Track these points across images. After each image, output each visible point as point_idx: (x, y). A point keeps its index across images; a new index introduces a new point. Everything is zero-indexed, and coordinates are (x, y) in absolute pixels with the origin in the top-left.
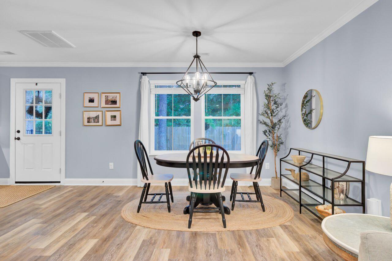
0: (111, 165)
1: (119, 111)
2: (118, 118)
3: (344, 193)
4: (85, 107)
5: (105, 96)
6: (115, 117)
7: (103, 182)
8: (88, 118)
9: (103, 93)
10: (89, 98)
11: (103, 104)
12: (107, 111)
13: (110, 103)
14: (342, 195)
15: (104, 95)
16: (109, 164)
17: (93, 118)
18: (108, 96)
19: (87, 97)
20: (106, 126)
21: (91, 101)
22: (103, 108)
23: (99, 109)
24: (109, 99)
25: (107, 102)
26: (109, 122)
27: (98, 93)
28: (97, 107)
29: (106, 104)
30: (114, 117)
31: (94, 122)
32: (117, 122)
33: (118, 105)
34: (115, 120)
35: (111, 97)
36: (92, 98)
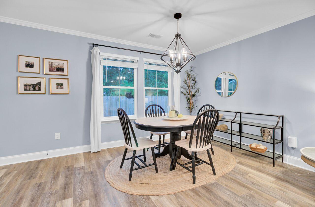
0: (58, 136)
1: (67, 79)
2: (65, 86)
3: (271, 136)
4: (20, 72)
5: (49, 62)
6: (62, 85)
7: (48, 154)
8: (25, 85)
9: (45, 58)
10: (26, 61)
11: (46, 70)
12: (51, 78)
13: (56, 70)
14: (269, 137)
15: (47, 61)
16: (55, 134)
17: (33, 85)
18: (52, 62)
19: (23, 61)
20: (51, 94)
21: (29, 65)
22: (45, 74)
23: (41, 75)
24: (54, 65)
25: (51, 69)
26: (54, 89)
27: (39, 58)
28: (39, 73)
29: (50, 71)
30: (60, 85)
31: (34, 90)
32: (65, 90)
33: (65, 73)
34: (62, 88)
35: (56, 64)
36: (30, 62)
